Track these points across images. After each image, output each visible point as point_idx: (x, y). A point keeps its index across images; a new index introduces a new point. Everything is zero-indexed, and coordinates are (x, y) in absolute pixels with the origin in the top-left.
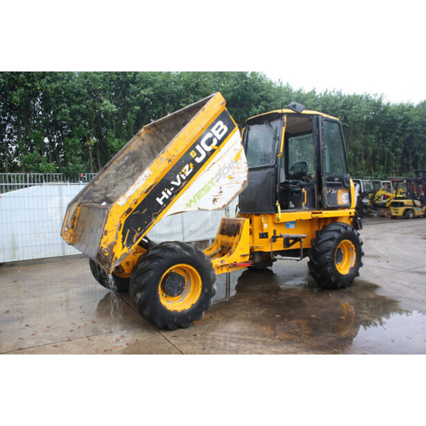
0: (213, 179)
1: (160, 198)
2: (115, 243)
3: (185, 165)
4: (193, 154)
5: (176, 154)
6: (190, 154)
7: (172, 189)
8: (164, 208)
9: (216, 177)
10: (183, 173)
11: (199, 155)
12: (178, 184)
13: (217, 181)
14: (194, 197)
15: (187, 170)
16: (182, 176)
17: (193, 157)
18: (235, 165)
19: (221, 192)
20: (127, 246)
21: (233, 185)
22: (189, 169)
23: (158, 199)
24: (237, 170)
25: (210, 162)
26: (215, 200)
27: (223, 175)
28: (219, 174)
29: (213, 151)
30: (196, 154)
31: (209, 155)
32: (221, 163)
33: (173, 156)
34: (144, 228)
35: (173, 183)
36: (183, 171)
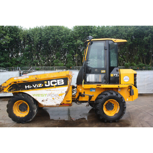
0: (47, 94)
1: (27, 86)
2: (6, 87)
4: (46, 82)
5: (40, 78)
6: (45, 82)
7: (32, 87)
8: (26, 90)
9: (48, 94)
10: (38, 85)
11: (47, 84)
12: (35, 87)
13: (48, 96)
14: (37, 94)
15: (40, 85)
17: (45, 83)
18: (58, 96)
19: (47, 100)
20: (8, 91)
21: (53, 102)
22: (41, 85)
23: (26, 86)
24: (57, 98)
25: (49, 89)
26: (43, 101)
28: (50, 95)
29: (53, 86)
30: (46, 83)
32: (53, 92)
33: (38, 78)
34: (16, 90)
35: (33, 85)
36: (39, 84)
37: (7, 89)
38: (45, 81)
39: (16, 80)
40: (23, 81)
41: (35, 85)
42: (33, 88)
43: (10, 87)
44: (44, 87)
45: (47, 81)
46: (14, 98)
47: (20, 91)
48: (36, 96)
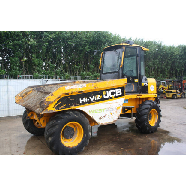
0: (105, 109)
1: (82, 99)
2: (52, 103)
3: (99, 95)
4: (104, 93)
5: (99, 87)
7: (88, 100)
8: (80, 105)
9: (107, 109)
11: (106, 95)
12: (92, 100)
13: (106, 111)
14: (94, 110)
15: (99, 97)
16: (95, 98)
17: (104, 94)
18: (116, 110)
19: (105, 117)
20: (55, 108)
21: (110, 118)
22: (100, 97)
23: (80, 99)
24: (115, 113)
25: (108, 101)
26: (100, 118)
27: (109, 111)
29: (112, 98)
30: (105, 94)
31: (110, 98)
32: (112, 105)
33: (98, 87)
34: (67, 106)
35: (90, 97)
36: (97, 96)
37: (53, 106)
38: (104, 91)
39: (69, 90)
40: (79, 92)
41: (92, 98)
42: (90, 102)
43: (58, 102)
44: (103, 99)
45: (106, 91)
46: (62, 120)
47: (73, 107)
48: (93, 113)
